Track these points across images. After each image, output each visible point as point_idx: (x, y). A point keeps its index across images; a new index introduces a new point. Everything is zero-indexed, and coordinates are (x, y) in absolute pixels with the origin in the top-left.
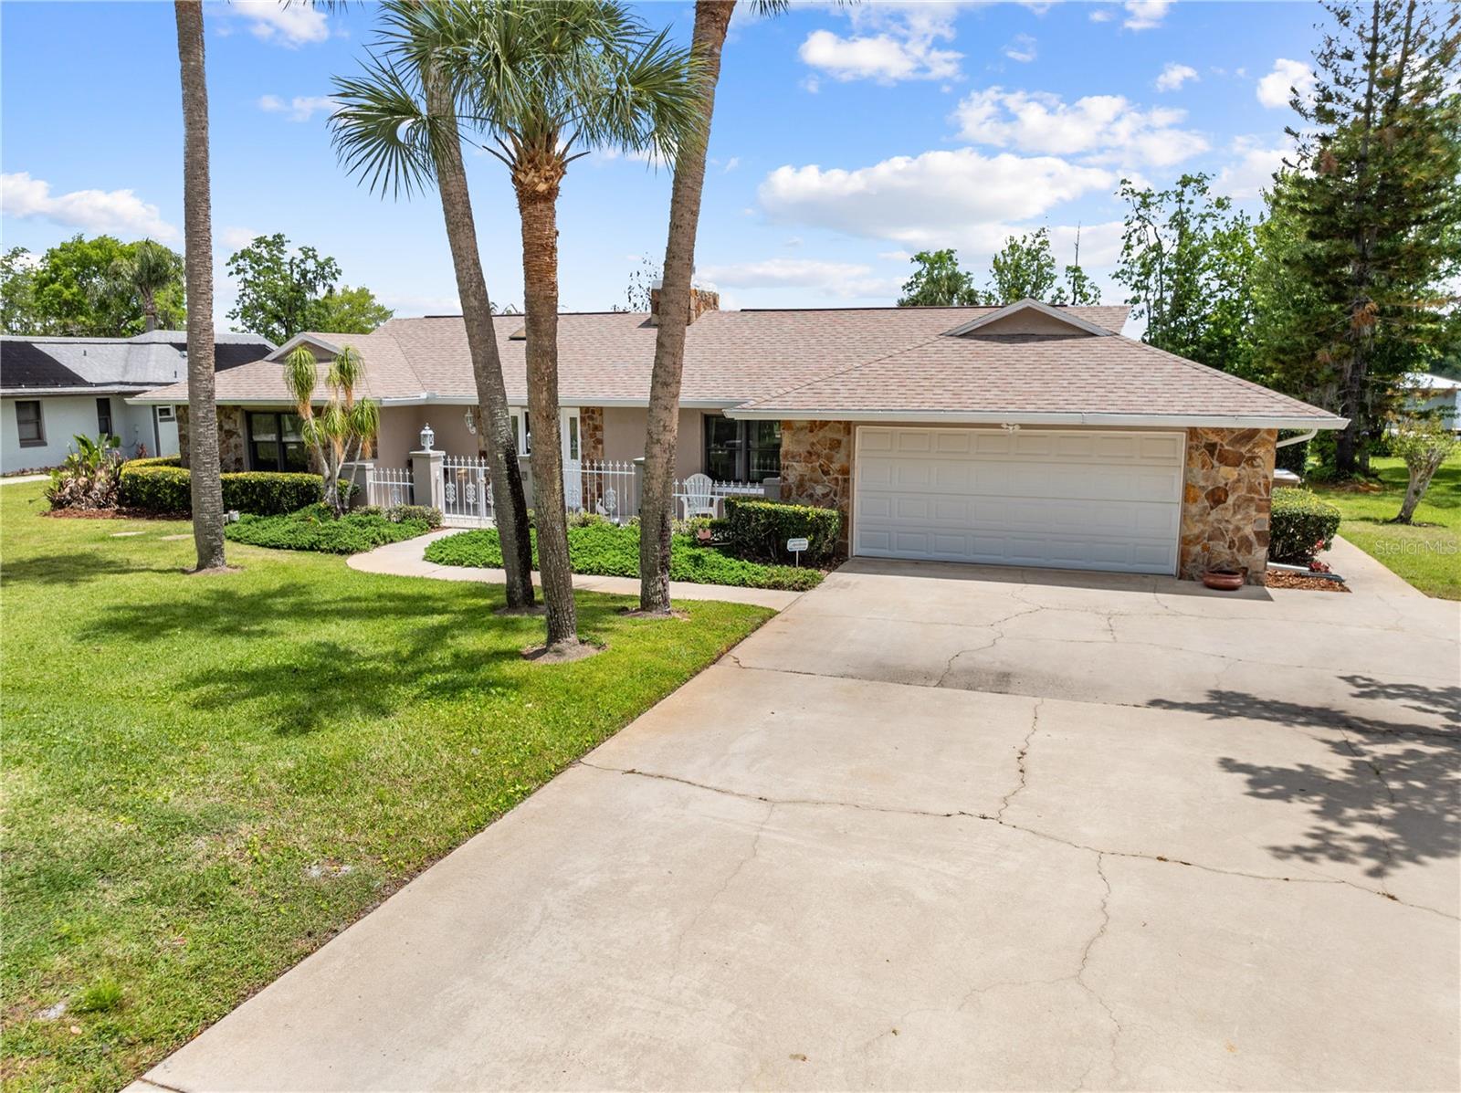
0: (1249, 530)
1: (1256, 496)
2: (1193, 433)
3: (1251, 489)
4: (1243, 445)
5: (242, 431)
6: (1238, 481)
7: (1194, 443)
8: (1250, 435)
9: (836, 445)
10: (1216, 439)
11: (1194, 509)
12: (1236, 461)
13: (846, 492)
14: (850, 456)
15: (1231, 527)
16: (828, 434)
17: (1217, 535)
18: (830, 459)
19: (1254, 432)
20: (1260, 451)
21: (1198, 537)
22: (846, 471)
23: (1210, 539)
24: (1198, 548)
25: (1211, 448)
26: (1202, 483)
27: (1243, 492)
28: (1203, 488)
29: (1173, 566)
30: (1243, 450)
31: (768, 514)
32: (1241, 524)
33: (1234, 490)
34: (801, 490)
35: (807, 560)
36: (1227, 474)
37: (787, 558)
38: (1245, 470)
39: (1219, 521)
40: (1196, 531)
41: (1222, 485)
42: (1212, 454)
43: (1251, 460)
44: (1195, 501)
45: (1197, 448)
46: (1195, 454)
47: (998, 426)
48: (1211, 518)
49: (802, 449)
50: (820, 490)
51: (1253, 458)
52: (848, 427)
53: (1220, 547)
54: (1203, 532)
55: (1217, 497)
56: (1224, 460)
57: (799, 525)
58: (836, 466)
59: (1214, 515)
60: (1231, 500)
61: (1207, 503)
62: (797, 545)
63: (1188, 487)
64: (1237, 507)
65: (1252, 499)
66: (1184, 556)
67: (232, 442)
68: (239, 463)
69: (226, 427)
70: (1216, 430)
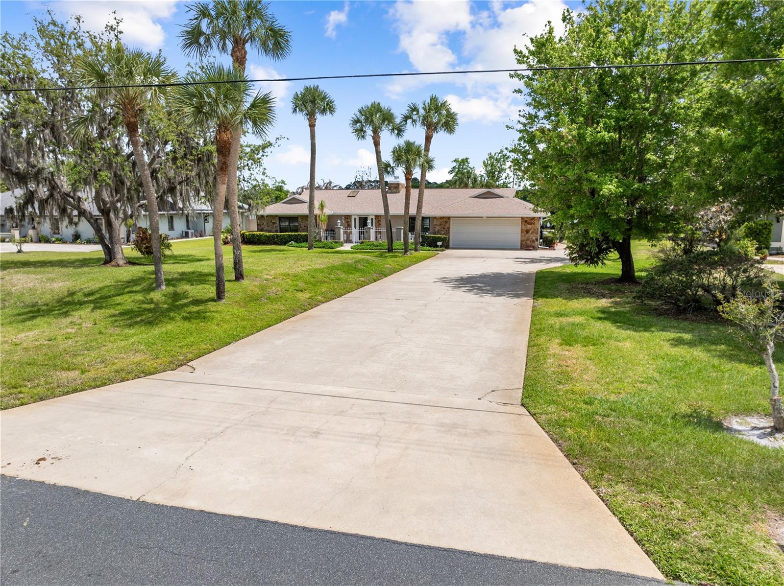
0: (534, 238)
2: (522, 218)
3: (534, 230)
5: (278, 223)
6: (531, 228)
9: (446, 222)
10: (526, 219)
11: (523, 234)
12: (531, 224)
13: (449, 233)
14: (449, 225)
15: (530, 238)
16: (445, 220)
17: (528, 239)
18: (445, 225)
19: (534, 218)
22: (449, 228)
23: (526, 240)
24: (524, 242)
25: (526, 221)
28: (525, 230)
29: (519, 248)
30: (533, 221)
31: (433, 237)
32: (532, 237)
33: (531, 230)
34: (439, 233)
35: (441, 246)
36: (529, 227)
37: (437, 246)
38: (533, 226)
39: (528, 237)
40: (524, 239)
41: (529, 229)
42: (526, 223)
44: (523, 232)
45: (523, 221)
47: (482, 217)
49: (439, 223)
50: (443, 233)
51: (536, 223)
52: (449, 218)
53: (529, 242)
55: (527, 232)
56: (529, 224)
57: (440, 239)
58: (446, 227)
59: (527, 235)
60: (530, 232)
61: (525, 233)
62: (439, 243)
63: (522, 230)
64: (532, 233)
65: (534, 232)
66: (521, 244)
67: (275, 225)
68: (277, 231)
69: (273, 221)
70: (527, 218)
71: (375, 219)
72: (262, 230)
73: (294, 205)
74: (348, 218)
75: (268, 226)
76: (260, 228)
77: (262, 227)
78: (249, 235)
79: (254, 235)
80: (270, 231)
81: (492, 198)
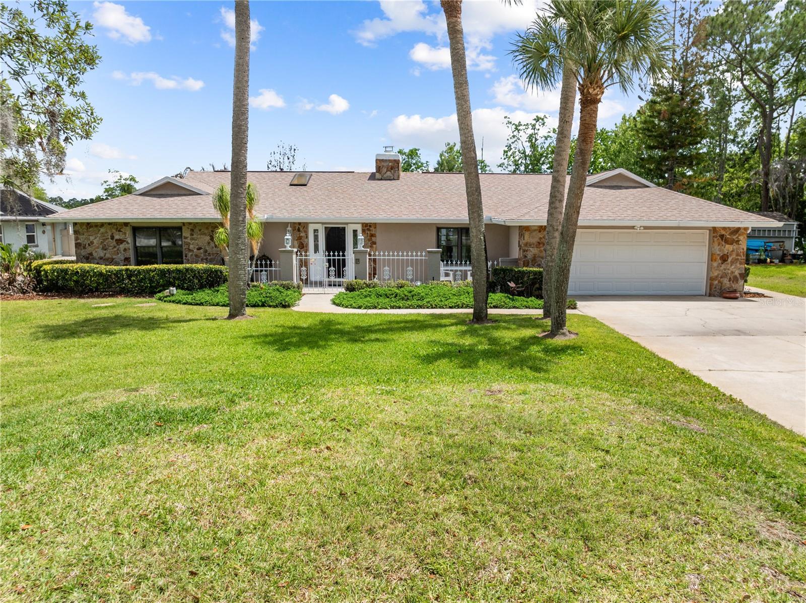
0: (737, 273)
1: (739, 258)
2: (714, 230)
3: (738, 254)
4: (735, 235)
5: (130, 240)
6: (733, 251)
7: (715, 235)
8: (737, 231)
10: (723, 232)
11: (715, 264)
12: (732, 241)
15: (730, 272)
17: (724, 275)
19: (739, 229)
20: (741, 238)
21: (717, 277)
23: (721, 278)
24: (716, 282)
25: (722, 236)
26: (718, 253)
27: (734, 256)
28: (719, 255)
29: (703, 291)
30: (734, 237)
32: (734, 270)
33: (731, 255)
34: (534, 262)
36: (729, 248)
38: (735, 246)
39: (725, 269)
40: (716, 274)
41: (726, 253)
42: (722, 240)
43: (738, 242)
44: (715, 260)
45: (716, 237)
46: (716, 239)
47: (633, 227)
48: (722, 268)
49: (534, 241)
51: (738, 241)
53: (726, 281)
54: (718, 275)
55: (724, 259)
56: (727, 242)
59: (723, 266)
60: (730, 260)
61: (720, 262)
63: (710, 255)
64: (732, 263)
65: (738, 259)
66: (709, 286)
67: (122, 246)
68: (127, 261)
69: (117, 237)
70: (724, 229)
71: (363, 231)
72: (88, 259)
73: (171, 199)
74: (299, 228)
75: (104, 249)
76: (84, 253)
77: (89, 250)
78: (53, 271)
79: (65, 271)
80: (111, 261)
81: (627, 188)
